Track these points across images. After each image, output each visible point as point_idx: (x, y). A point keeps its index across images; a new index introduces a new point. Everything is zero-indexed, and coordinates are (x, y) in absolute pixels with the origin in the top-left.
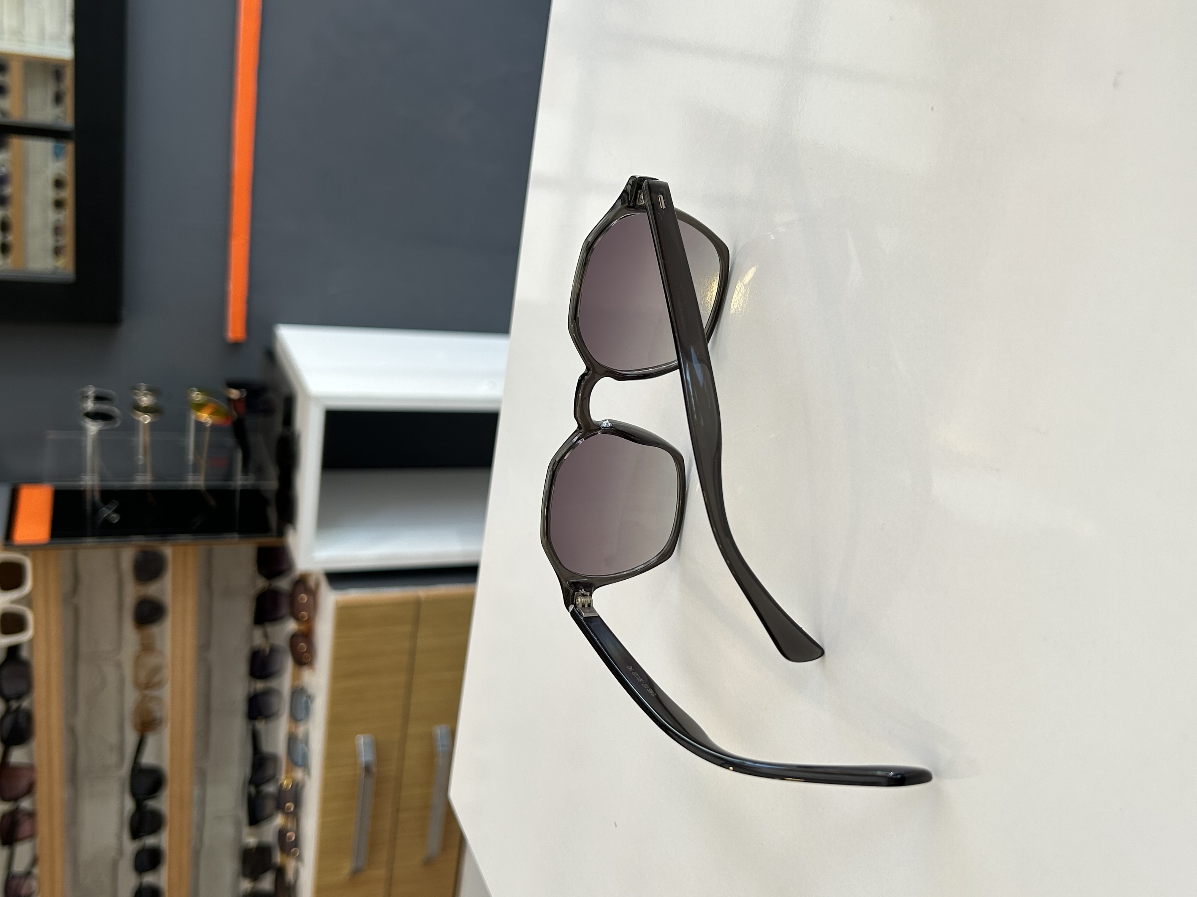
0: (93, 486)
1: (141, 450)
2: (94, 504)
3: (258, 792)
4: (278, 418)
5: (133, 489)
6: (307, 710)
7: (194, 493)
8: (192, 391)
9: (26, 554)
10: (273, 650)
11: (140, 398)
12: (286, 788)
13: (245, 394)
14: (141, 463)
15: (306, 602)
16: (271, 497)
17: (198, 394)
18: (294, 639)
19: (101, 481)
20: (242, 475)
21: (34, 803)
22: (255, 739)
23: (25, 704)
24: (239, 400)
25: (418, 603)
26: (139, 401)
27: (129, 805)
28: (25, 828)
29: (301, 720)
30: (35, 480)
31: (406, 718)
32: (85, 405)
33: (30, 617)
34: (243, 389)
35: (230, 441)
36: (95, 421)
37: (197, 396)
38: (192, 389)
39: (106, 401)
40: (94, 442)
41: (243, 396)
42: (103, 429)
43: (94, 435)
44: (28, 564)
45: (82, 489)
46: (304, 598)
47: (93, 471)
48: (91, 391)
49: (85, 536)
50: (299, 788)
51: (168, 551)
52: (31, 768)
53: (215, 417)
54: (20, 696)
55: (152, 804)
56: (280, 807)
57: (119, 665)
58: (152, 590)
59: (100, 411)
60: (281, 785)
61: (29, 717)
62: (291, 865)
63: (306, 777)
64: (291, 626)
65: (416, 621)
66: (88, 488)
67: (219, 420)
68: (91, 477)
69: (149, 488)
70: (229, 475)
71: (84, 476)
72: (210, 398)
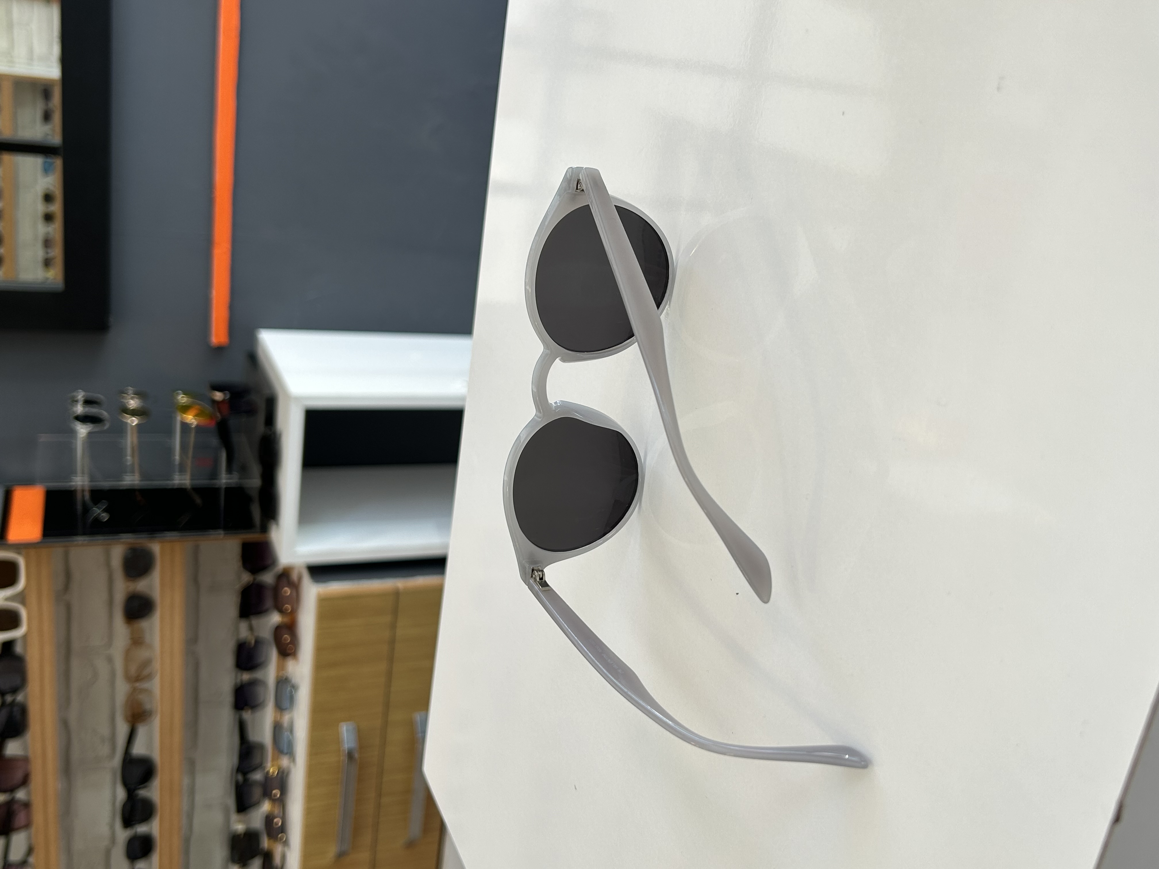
0: (83, 486)
1: (129, 451)
2: (84, 504)
3: (246, 780)
4: (261, 418)
5: (121, 488)
6: (292, 699)
7: (181, 491)
8: (178, 394)
9: (19, 553)
10: (258, 642)
11: (126, 401)
12: (272, 776)
13: (228, 396)
14: (129, 463)
15: (290, 594)
16: (255, 494)
17: (183, 397)
18: (278, 630)
19: (91, 481)
20: (226, 474)
21: (29, 794)
22: (242, 728)
23: (20, 698)
24: (223, 402)
25: (397, 594)
26: (127, 405)
27: (121, 794)
28: (20, 818)
29: (286, 709)
30: (28, 482)
31: (387, 705)
32: (75, 409)
33: (24, 613)
34: (227, 392)
35: (214, 441)
36: (84, 424)
37: (182, 399)
38: (177, 392)
39: (95, 405)
40: (83, 444)
41: (227, 398)
42: (92, 431)
43: (83, 437)
44: (22, 562)
45: (73, 489)
46: (287, 591)
47: (83, 473)
48: (80, 396)
49: (76, 534)
50: (285, 774)
51: (156, 547)
52: (25, 760)
53: (201, 418)
54: (15, 691)
55: (142, 793)
56: (267, 794)
57: (110, 660)
58: (141, 586)
59: (89, 414)
60: (268, 772)
61: (23, 710)
62: (278, 850)
63: (292, 765)
64: (275, 618)
65: (395, 611)
66: (79, 488)
67: (203, 421)
68: (82, 478)
69: (136, 488)
70: (214, 474)
71: (74, 477)
72: (194, 400)
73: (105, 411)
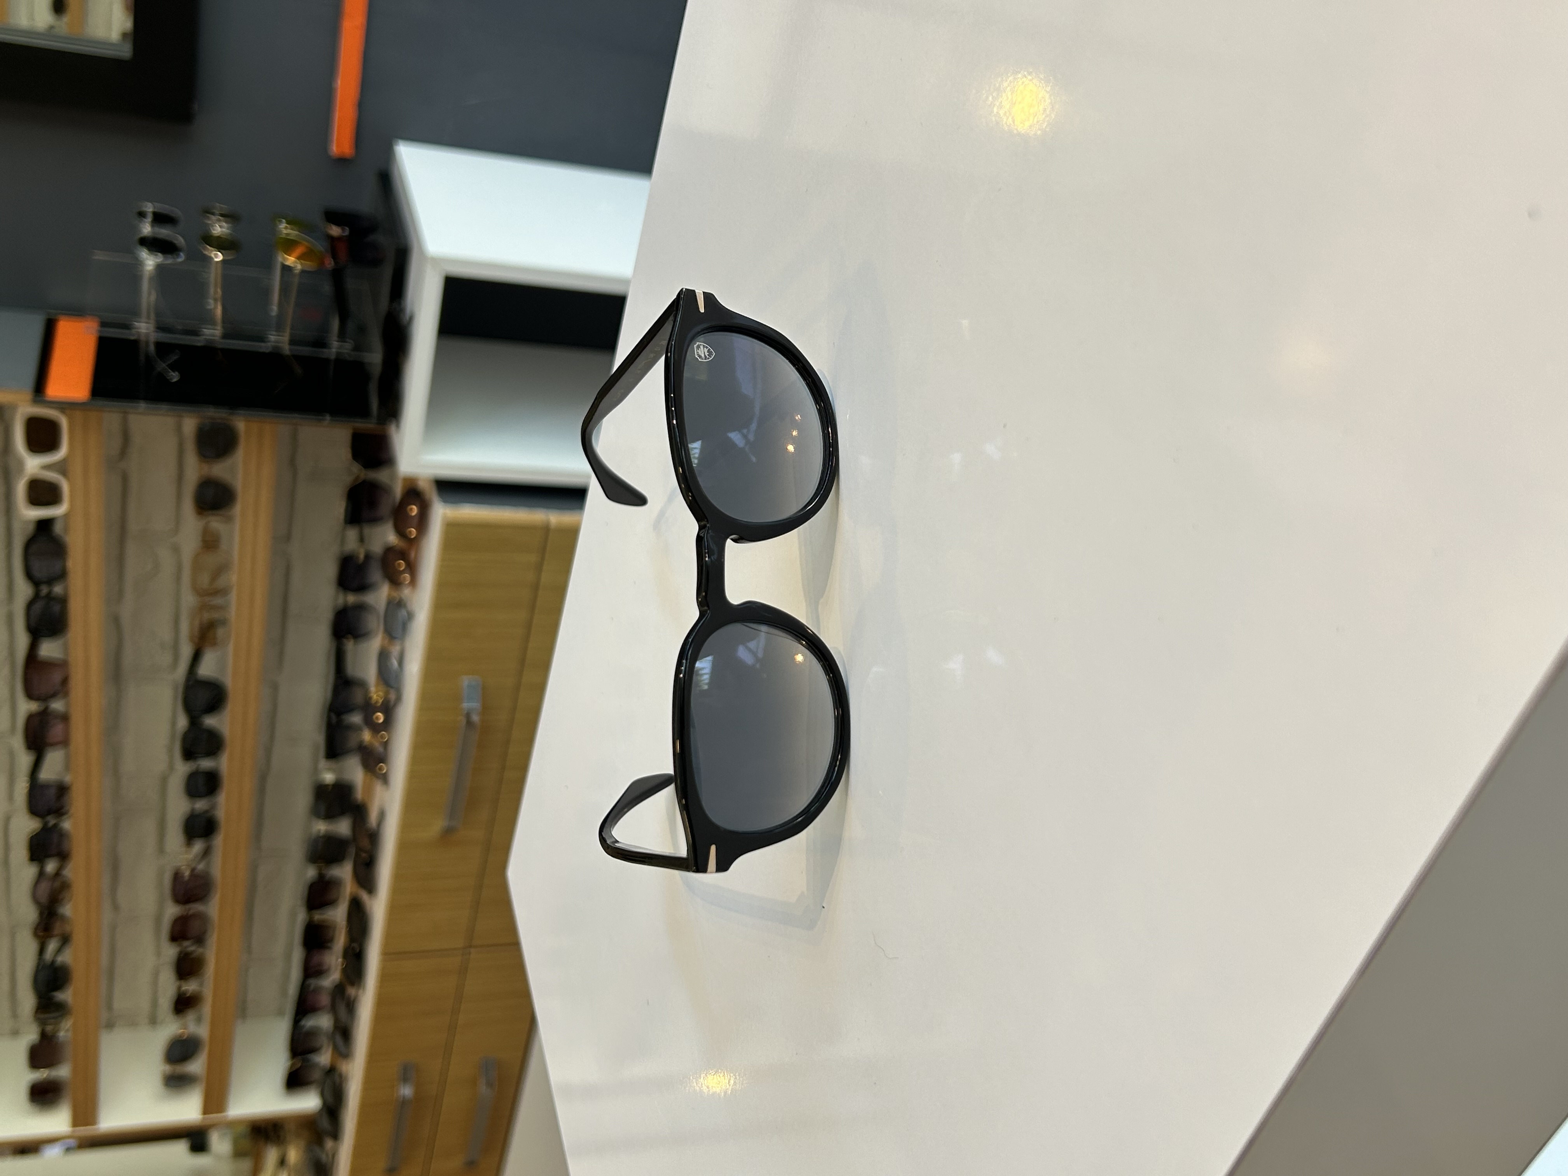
0: (147, 335)
1: (212, 290)
2: (147, 357)
3: (340, 720)
4: (387, 272)
5: (198, 344)
6: (405, 628)
7: (276, 356)
8: (280, 221)
9: (62, 412)
10: (368, 557)
11: (212, 225)
13: (347, 233)
14: (210, 311)
15: (416, 515)
16: (374, 373)
17: (286, 227)
18: (390, 552)
19: (159, 331)
20: (338, 341)
21: (68, 705)
22: (340, 659)
23: (58, 589)
24: (339, 239)
25: (546, 529)
26: (211, 231)
27: (183, 722)
28: (56, 731)
29: (396, 637)
30: (77, 312)
32: (141, 226)
33: (65, 487)
34: (346, 226)
35: (327, 288)
36: (152, 254)
37: (284, 229)
38: (279, 219)
39: (168, 224)
40: (151, 279)
41: (344, 235)
42: (163, 263)
43: (149, 271)
44: (64, 423)
45: (132, 338)
46: (414, 510)
47: (148, 317)
48: (149, 208)
49: (136, 399)
51: (241, 424)
52: (62, 665)
53: (307, 261)
54: (50, 581)
55: (210, 721)
57: (176, 550)
58: (219, 470)
59: (160, 238)
61: (63, 601)
64: (390, 536)
65: (543, 551)
66: (143, 338)
68: (147, 326)
69: (217, 346)
70: (322, 341)
71: (137, 322)
72: (301, 234)
73: (181, 236)
